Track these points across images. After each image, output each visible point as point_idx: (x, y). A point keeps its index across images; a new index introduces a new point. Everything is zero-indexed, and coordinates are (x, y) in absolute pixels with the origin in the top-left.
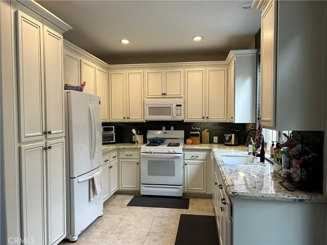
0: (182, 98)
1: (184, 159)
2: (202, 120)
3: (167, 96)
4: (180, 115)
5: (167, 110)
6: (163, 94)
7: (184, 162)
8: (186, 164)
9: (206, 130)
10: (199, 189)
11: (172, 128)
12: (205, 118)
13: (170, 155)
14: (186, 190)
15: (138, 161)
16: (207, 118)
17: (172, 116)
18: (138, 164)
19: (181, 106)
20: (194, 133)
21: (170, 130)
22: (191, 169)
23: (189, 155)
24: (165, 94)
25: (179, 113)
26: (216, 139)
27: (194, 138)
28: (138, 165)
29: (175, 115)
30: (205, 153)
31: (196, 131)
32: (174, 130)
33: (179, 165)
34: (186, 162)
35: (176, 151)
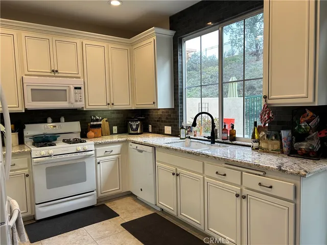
0: (79, 78)
1: (96, 157)
2: (106, 107)
3: (60, 75)
4: (80, 101)
5: (61, 94)
6: (53, 71)
7: (96, 160)
8: (99, 163)
9: (105, 119)
10: (114, 190)
11: (63, 119)
12: (111, 104)
13: (79, 154)
14: (100, 195)
15: (26, 172)
16: (113, 104)
17: (69, 103)
18: (27, 176)
19: (80, 88)
20: (95, 123)
21: (59, 121)
22: (105, 167)
23: (101, 150)
24: (57, 71)
25: (78, 98)
26: (115, 128)
27: (96, 130)
28: (27, 179)
29: (73, 100)
30: (118, 146)
31: (97, 120)
32: (65, 121)
33: (90, 165)
34: (98, 160)
35: (87, 148)
